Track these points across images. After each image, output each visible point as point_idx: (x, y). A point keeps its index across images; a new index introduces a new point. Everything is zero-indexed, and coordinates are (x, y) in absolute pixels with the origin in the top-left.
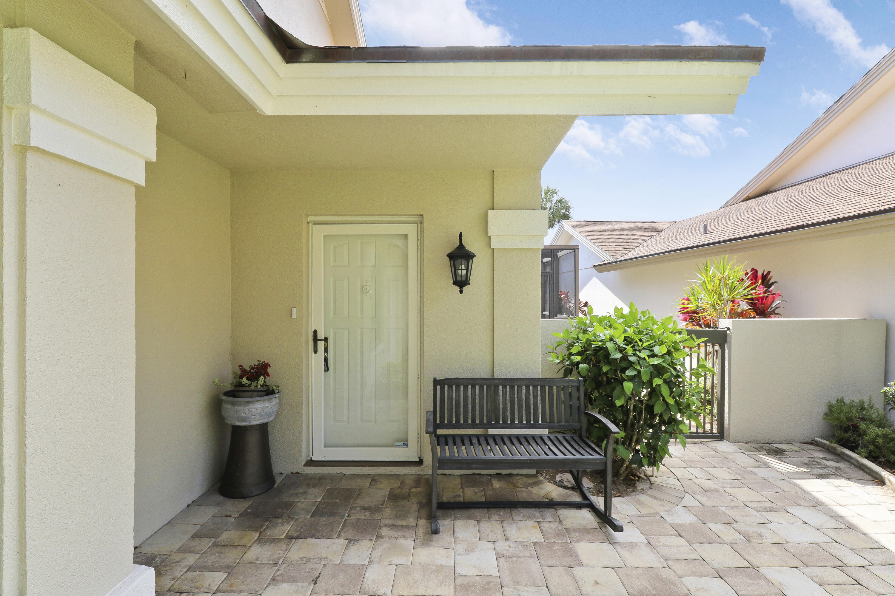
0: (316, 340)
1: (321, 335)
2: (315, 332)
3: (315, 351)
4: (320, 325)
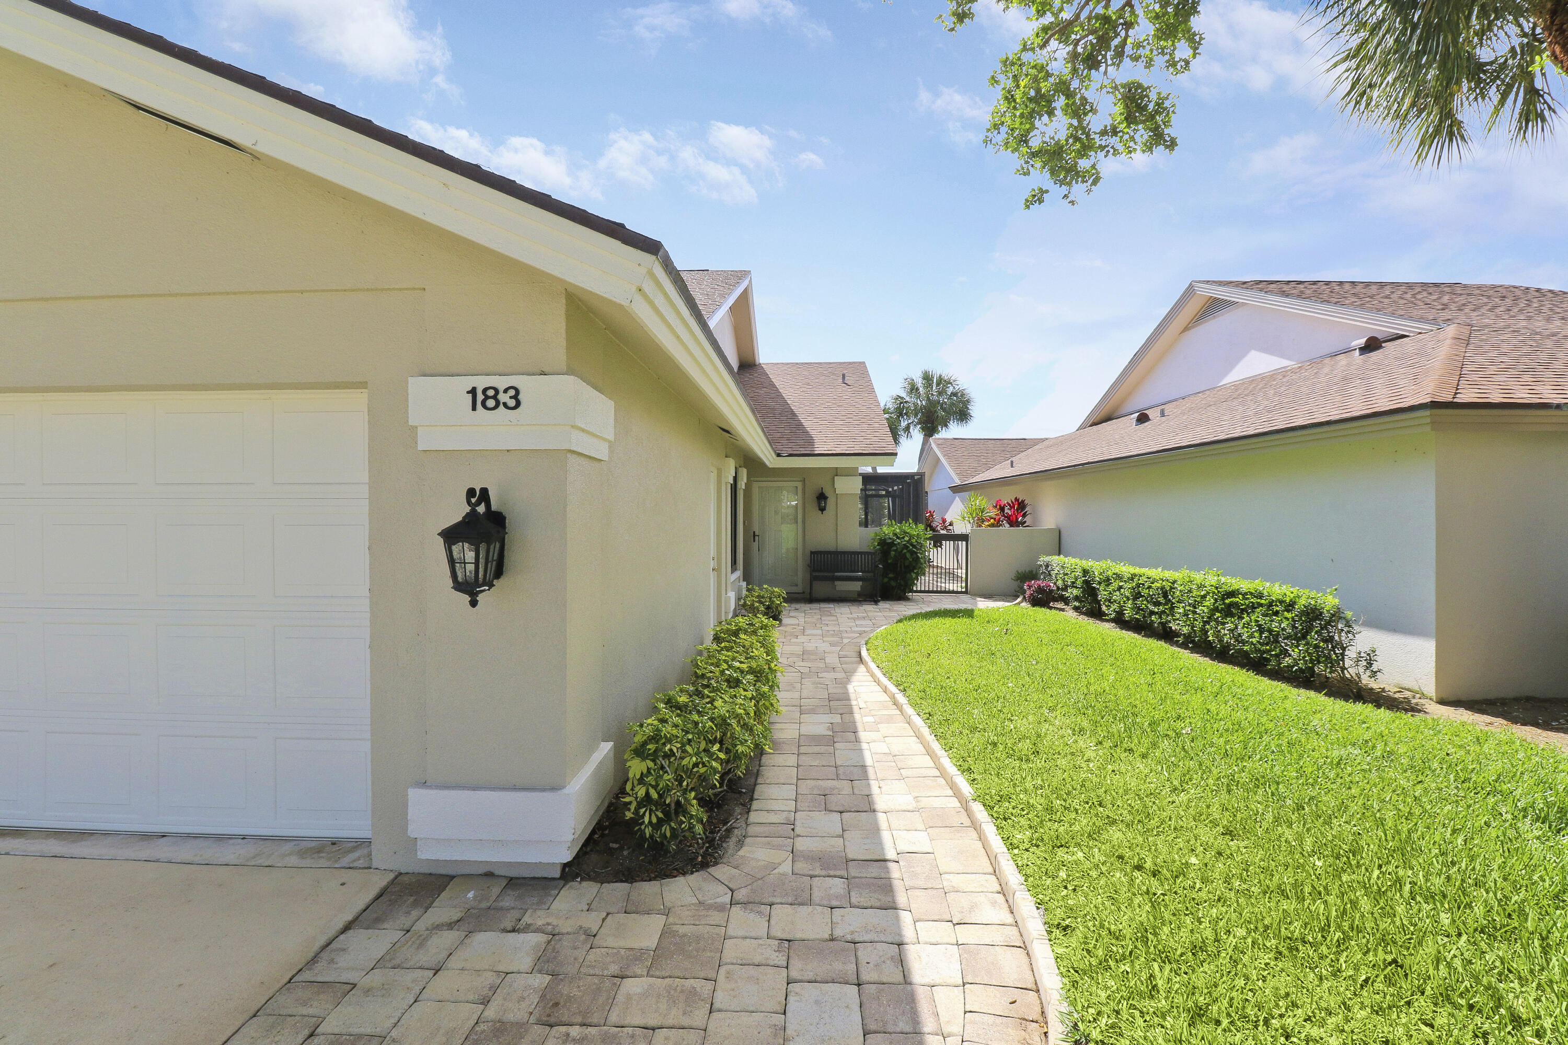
0: (754, 536)
1: (757, 533)
2: (754, 532)
3: (754, 541)
4: (756, 529)
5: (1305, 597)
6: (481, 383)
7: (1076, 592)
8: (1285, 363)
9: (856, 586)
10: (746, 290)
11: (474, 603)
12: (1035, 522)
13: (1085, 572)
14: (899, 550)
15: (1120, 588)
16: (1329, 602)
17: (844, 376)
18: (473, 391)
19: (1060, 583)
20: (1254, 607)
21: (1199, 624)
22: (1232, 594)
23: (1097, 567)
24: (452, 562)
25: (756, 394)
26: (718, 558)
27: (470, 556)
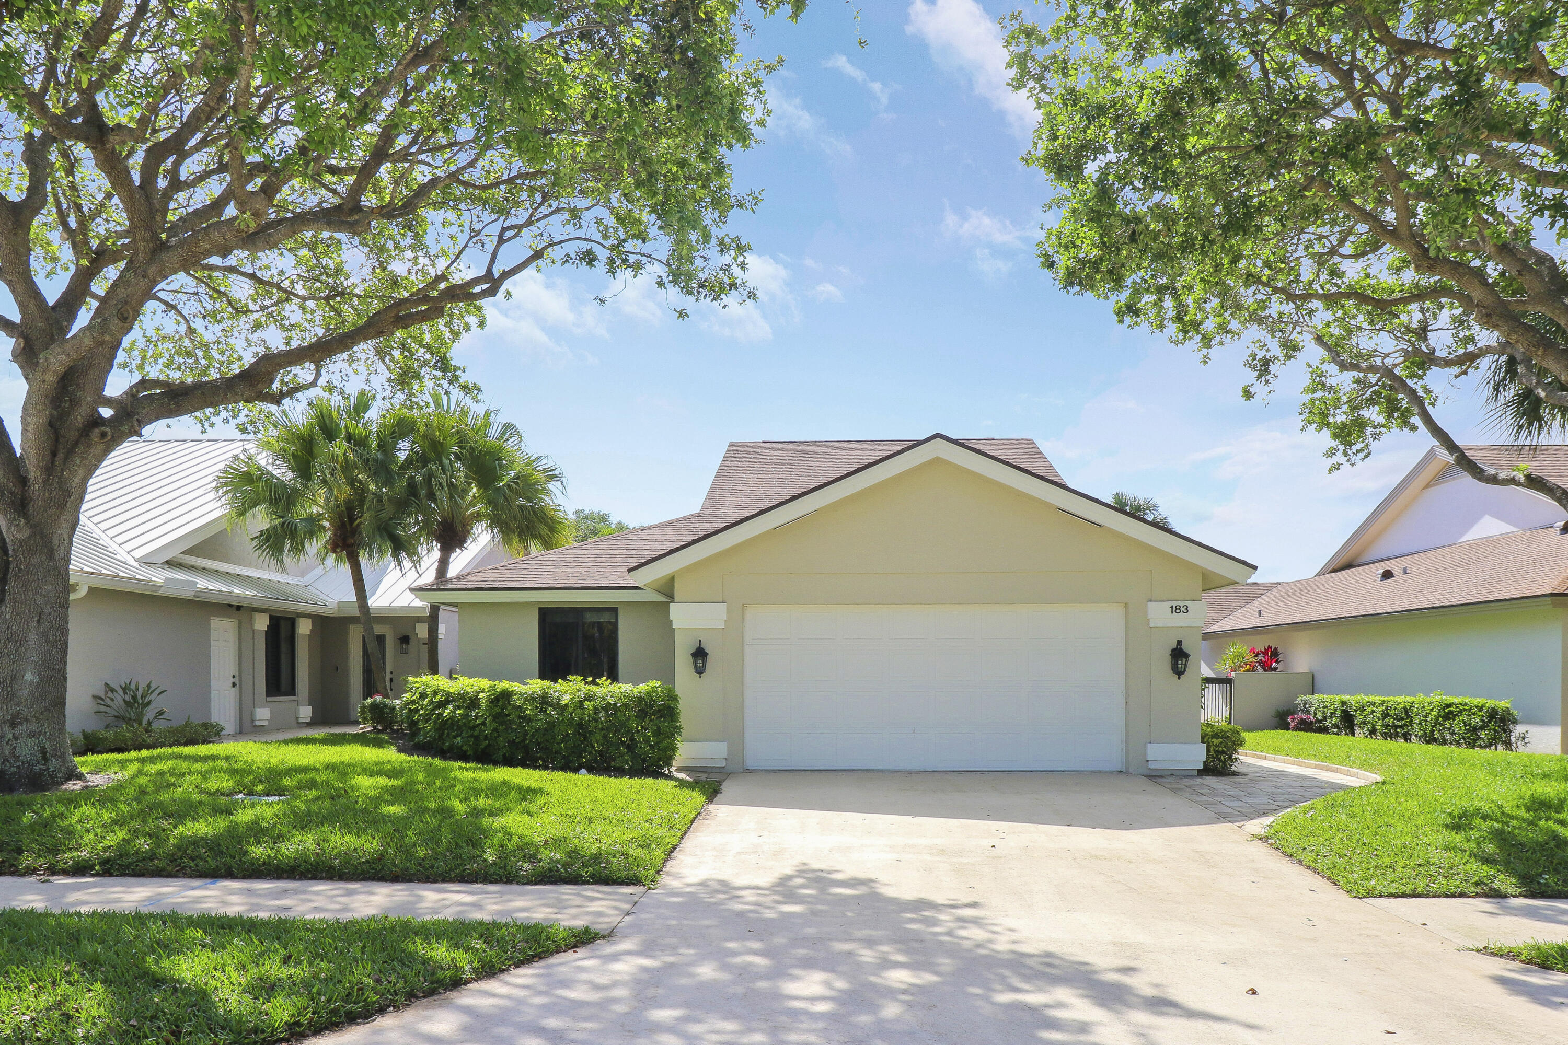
5: (1490, 703)
6: (1174, 604)
7: (1334, 720)
8: (1512, 529)
11: (1178, 680)
12: (1286, 668)
13: (1343, 703)
15: (1373, 712)
16: (1503, 704)
18: (1172, 607)
19: (1319, 716)
20: (1461, 712)
21: (1429, 728)
22: (1449, 706)
23: (1353, 700)
24: (1172, 664)
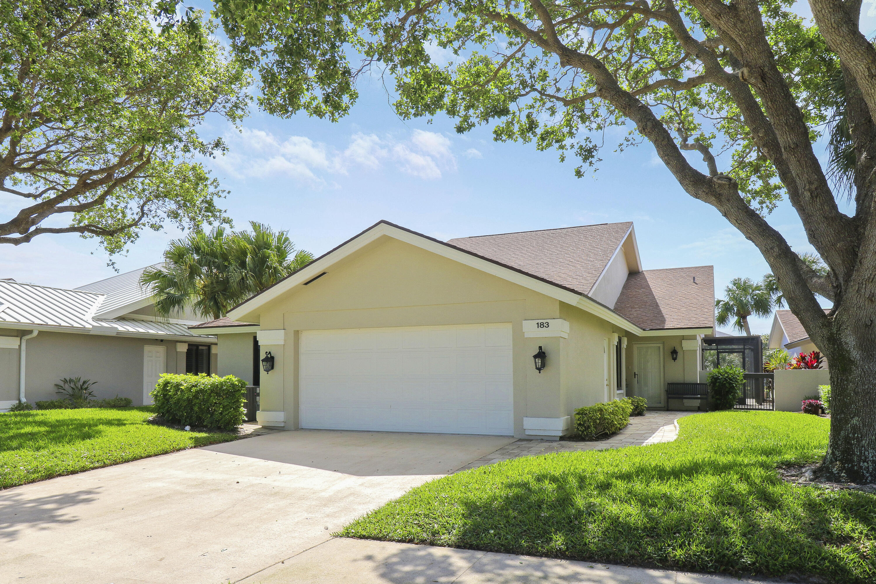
2: (634, 373)
3: (635, 377)
4: (636, 371)
6: (540, 321)
9: (697, 403)
10: (630, 233)
11: (540, 372)
14: (722, 382)
17: (694, 278)
18: (538, 324)
24: (536, 363)
25: (637, 293)
26: (609, 380)
27: (540, 361)
